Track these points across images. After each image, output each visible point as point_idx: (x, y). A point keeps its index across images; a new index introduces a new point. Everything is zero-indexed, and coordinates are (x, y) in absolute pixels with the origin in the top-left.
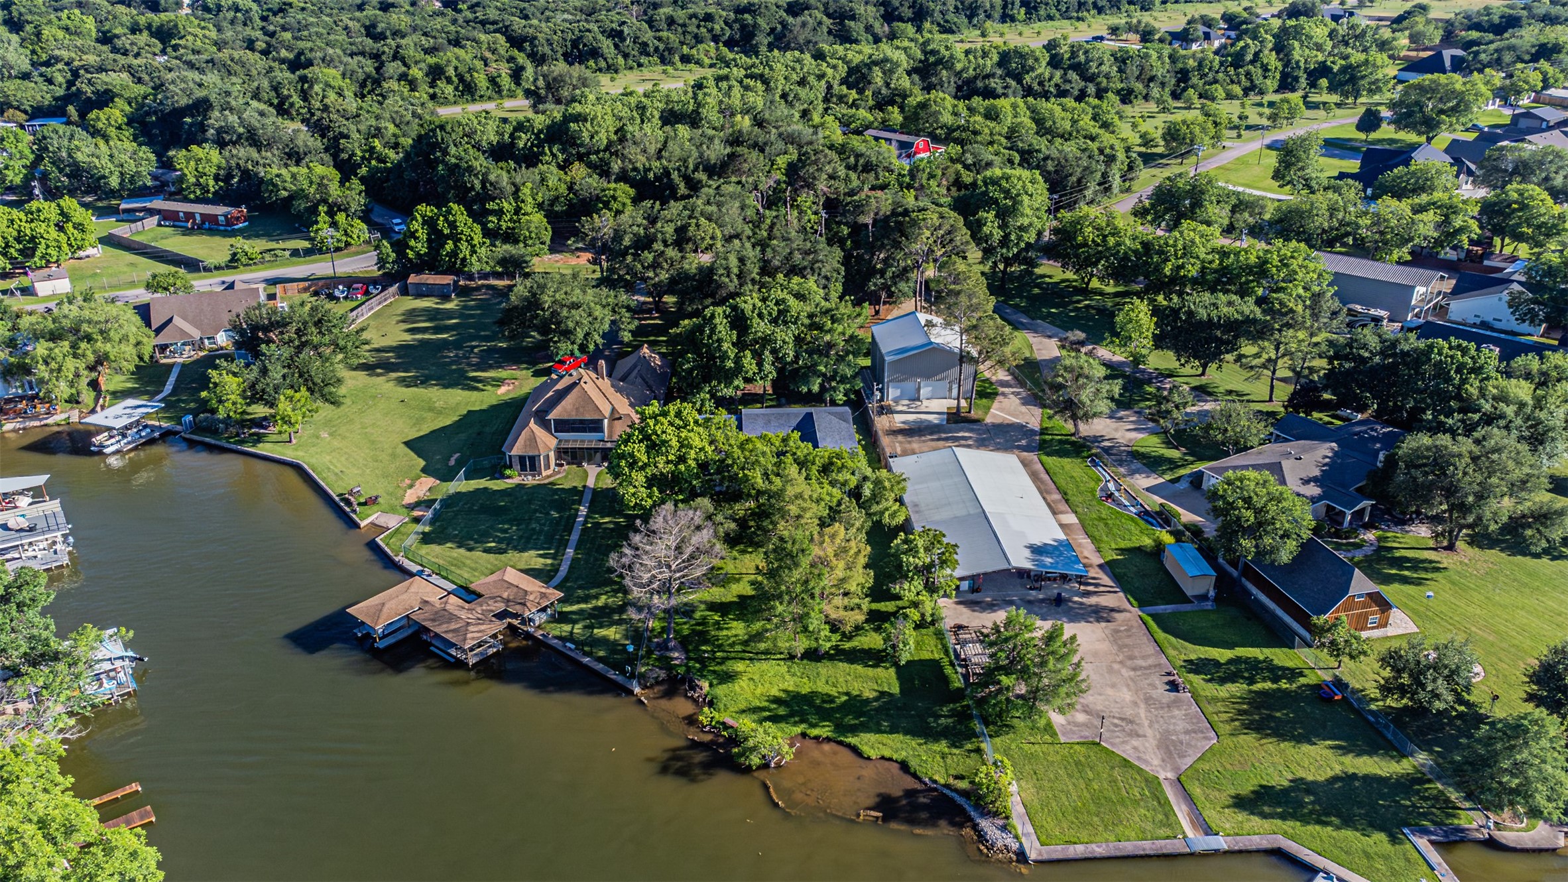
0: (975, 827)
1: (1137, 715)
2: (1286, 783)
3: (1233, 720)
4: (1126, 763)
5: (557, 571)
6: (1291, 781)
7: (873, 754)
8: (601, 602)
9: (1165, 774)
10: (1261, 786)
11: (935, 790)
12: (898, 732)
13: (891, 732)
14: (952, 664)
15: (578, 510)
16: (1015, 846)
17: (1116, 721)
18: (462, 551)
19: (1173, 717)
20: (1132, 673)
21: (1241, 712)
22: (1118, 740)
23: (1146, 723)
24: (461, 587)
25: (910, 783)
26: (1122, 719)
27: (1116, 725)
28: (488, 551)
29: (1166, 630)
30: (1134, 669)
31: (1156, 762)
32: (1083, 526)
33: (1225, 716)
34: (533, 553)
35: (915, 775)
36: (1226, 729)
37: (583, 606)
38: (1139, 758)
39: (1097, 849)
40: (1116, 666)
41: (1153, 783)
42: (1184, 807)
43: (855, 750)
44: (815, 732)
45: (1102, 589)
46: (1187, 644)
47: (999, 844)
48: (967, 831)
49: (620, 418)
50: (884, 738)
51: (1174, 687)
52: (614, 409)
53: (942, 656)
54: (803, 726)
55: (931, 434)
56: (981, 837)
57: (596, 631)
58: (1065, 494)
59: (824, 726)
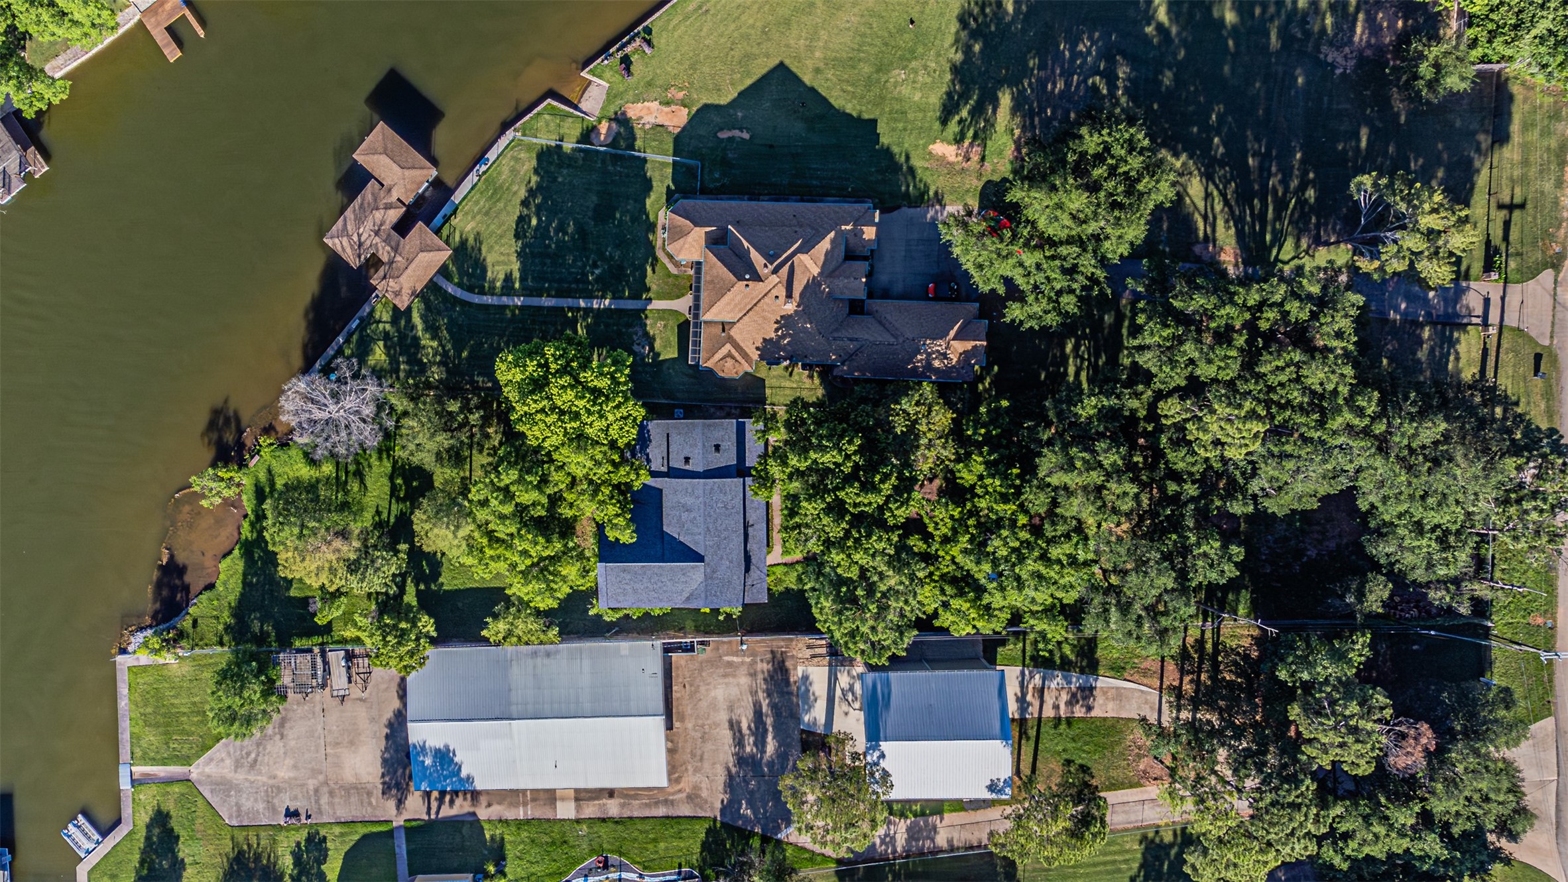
0: (151, 627)
1: (260, 773)
2: (181, 855)
3: (249, 845)
4: (205, 748)
5: (482, 292)
6: (183, 860)
7: (223, 565)
8: (429, 343)
9: (195, 771)
10: (178, 837)
11: (187, 606)
12: (244, 588)
13: (244, 583)
14: (322, 644)
15: (603, 297)
16: (130, 649)
17: (253, 755)
18: (523, 193)
19: (256, 800)
20: (311, 787)
21: (258, 857)
22: (232, 751)
23: (251, 778)
24: (457, 209)
25: (194, 589)
26: (255, 761)
27: (248, 754)
28: (522, 220)
29: (365, 837)
30: (316, 791)
31: (207, 770)
32: (548, 820)
33: (254, 841)
34: (515, 267)
35: (201, 593)
36: (240, 836)
37: (420, 327)
38: (211, 760)
39: (123, 704)
40: (321, 778)
41: (187, 760)
42: (162, 774)
43: (230, 552)
44: (246, 525)
45: (434, 805)
46: (347, 848)
47: (132, 639)
48: (148, 620)
49: (724, 330)
50: (239, 578)
51: (292, 814)
52: (734, 323)
53: (336, 638)
54: (252, 517)
55: (773, 706)
56: (141, 629)
57: (381, 343)
58: (617, 823)
59: (252, 532)
